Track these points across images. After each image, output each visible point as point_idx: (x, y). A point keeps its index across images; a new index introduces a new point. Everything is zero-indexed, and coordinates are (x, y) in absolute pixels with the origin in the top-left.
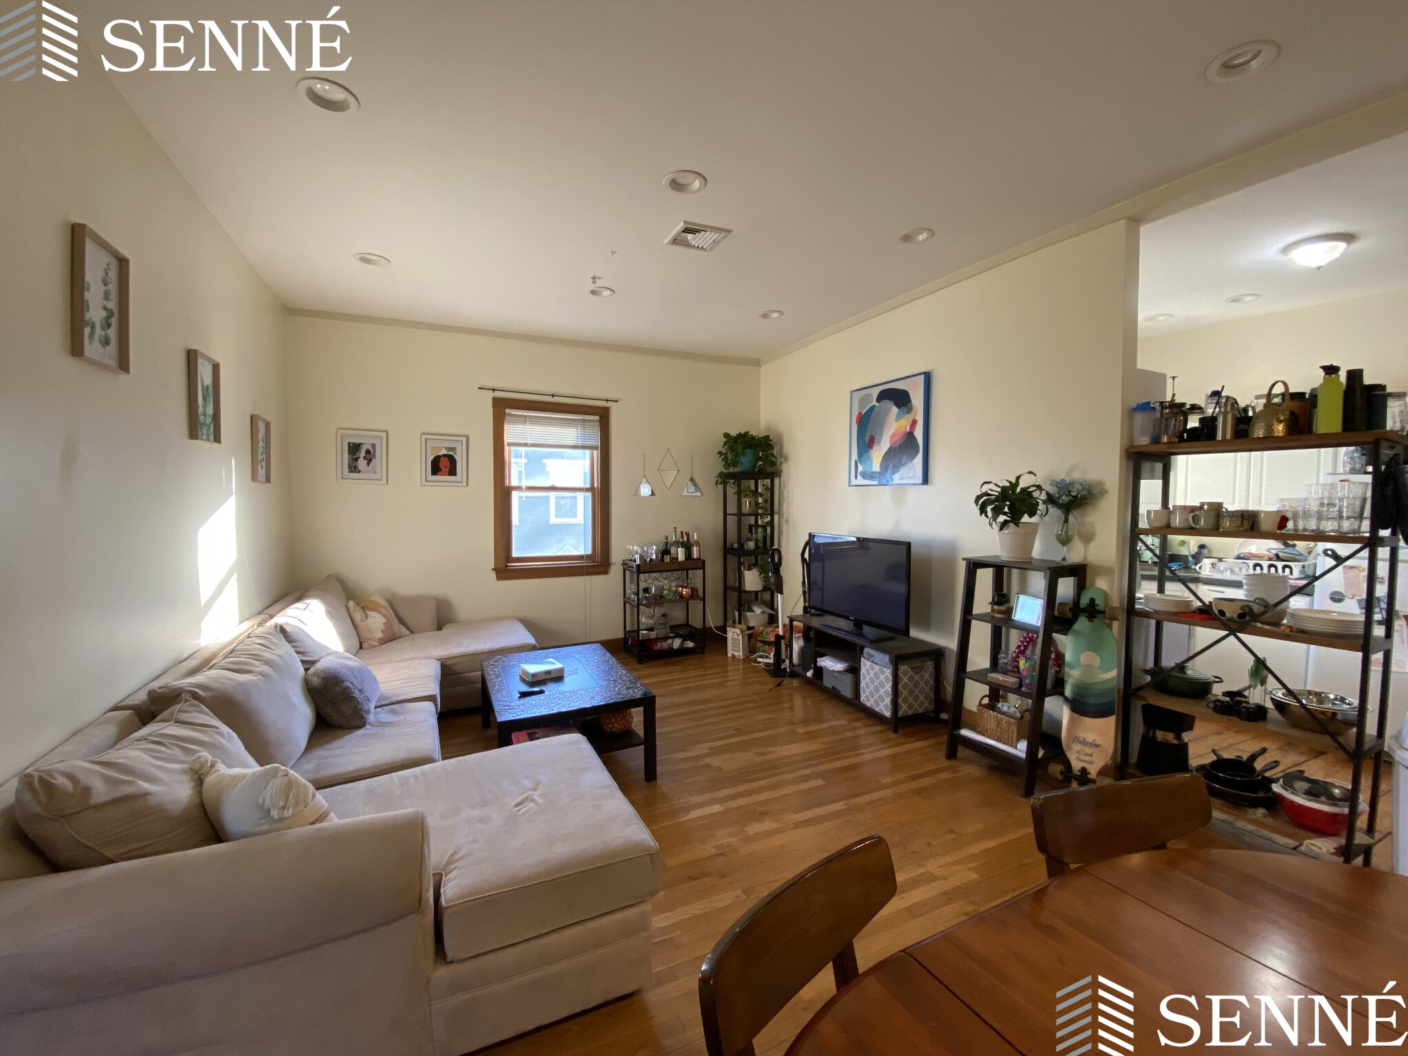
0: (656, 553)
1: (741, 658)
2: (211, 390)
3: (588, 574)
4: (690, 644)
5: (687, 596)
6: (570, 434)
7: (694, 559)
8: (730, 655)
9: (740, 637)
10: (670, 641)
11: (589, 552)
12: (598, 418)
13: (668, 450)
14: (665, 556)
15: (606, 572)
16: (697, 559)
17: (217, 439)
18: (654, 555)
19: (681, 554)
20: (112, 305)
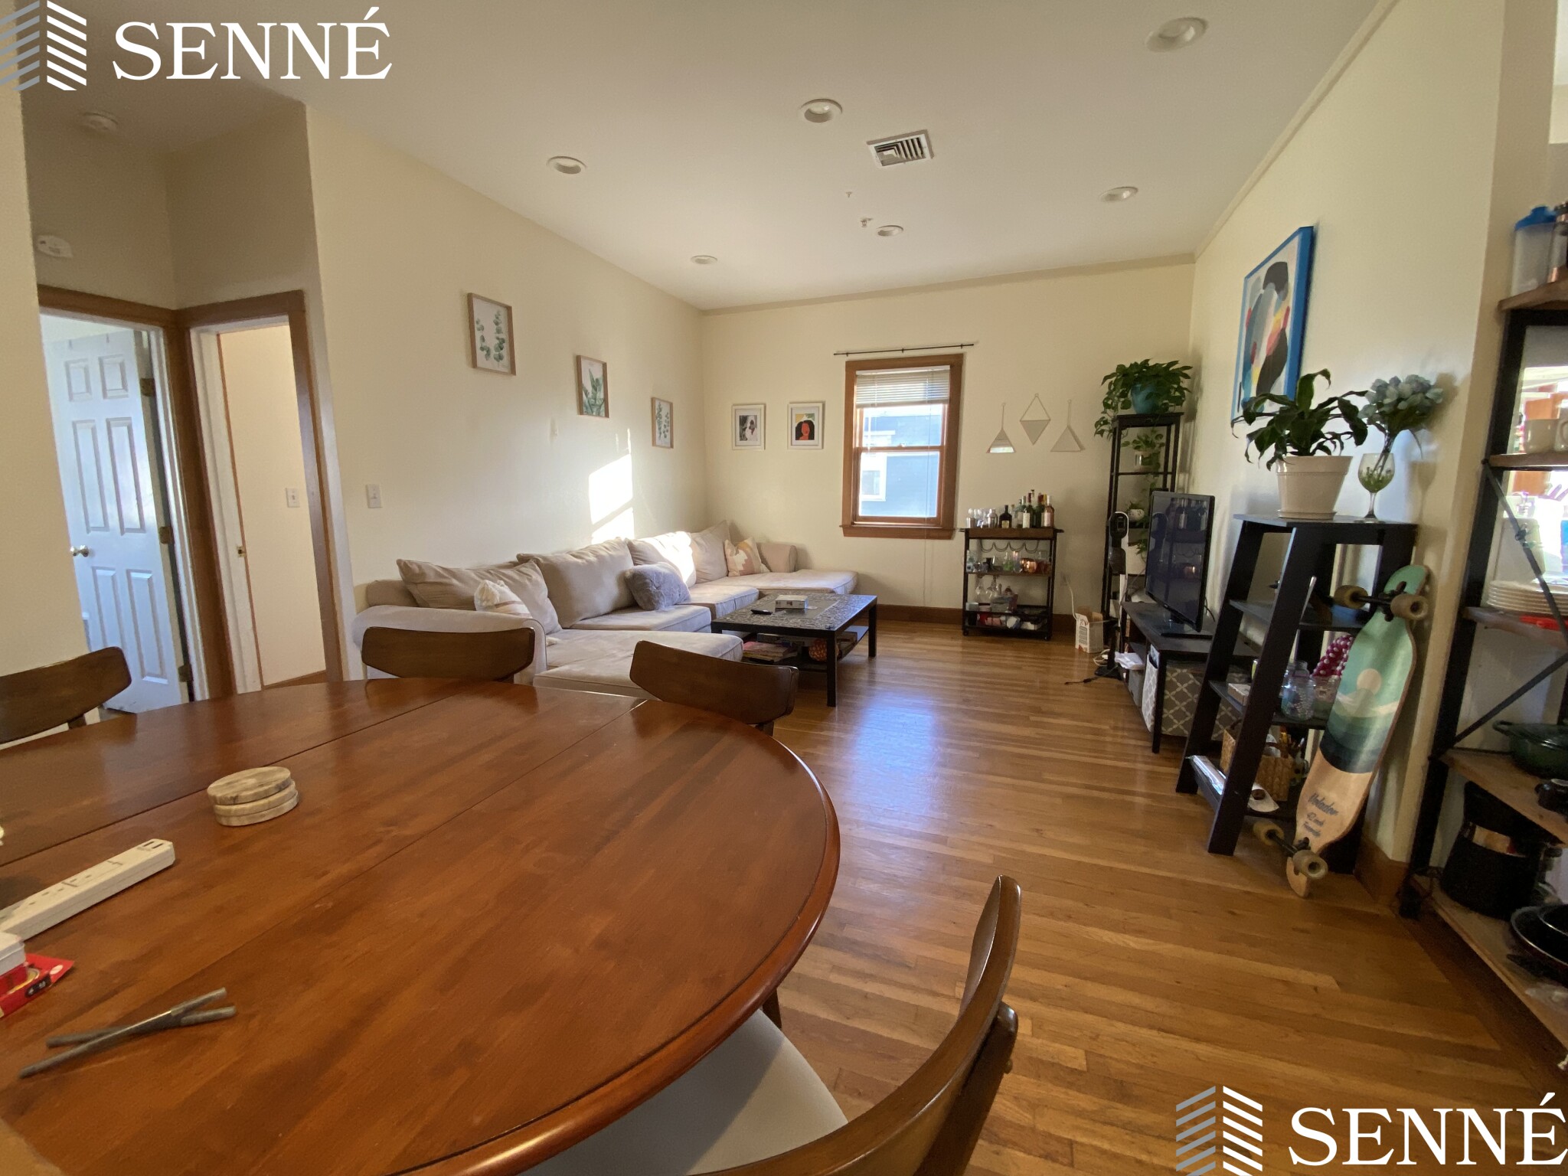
0: (991, 518)
1: (1088, 651)
2: (601, 382)
3: (929, 537)
4: (1030, 626)
5: (1030, 571)
6: (917, 389)
7: (1044, 527)
8: (1077, 647)
9: (1088, 627)
10: (1003, 618)
11: (934, 515)
12: (948, 367)
13: (1037, 396)
14: (1003, 522)
15: (950, 537)
16: (1048, 528)
17: (607, 415)
18: (989, 519)
19: (1025, 520)
20: (504, 336)
